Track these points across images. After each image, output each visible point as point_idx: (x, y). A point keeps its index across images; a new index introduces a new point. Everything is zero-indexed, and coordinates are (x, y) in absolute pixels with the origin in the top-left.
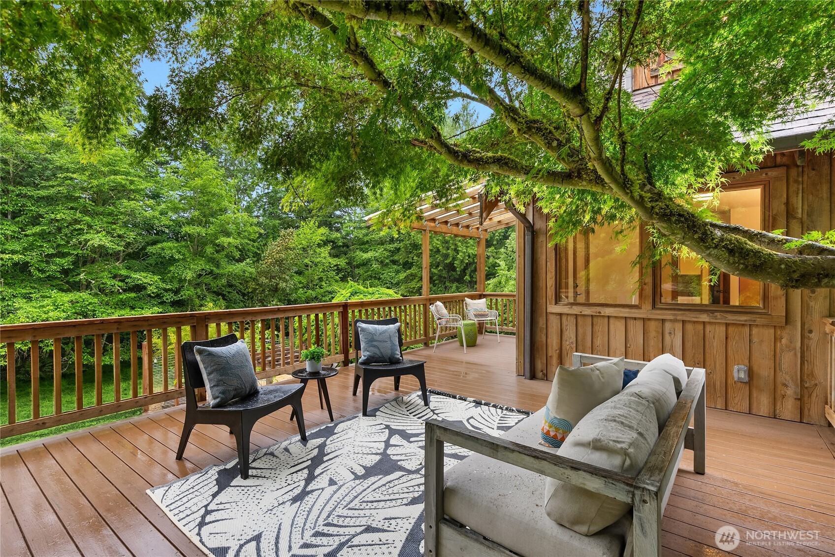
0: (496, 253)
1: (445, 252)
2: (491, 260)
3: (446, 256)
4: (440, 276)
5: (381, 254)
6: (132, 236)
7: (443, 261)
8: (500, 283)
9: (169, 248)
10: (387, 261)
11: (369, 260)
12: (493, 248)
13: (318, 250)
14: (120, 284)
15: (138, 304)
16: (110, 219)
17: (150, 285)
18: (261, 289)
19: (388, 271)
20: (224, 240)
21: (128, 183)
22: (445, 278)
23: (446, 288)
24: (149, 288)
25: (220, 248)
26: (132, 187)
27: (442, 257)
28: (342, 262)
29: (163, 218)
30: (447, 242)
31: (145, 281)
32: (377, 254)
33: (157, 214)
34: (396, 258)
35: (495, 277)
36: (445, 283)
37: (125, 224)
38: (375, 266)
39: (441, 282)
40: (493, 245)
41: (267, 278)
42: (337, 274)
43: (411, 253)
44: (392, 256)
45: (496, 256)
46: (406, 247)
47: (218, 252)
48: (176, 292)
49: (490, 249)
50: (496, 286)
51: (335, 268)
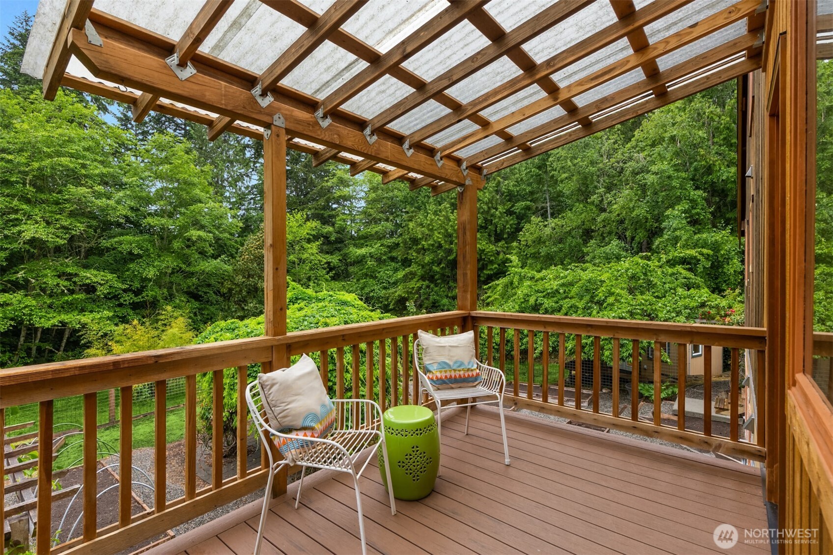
0: (507, 248)
1: (447, 247)
2: (501, 256)
3: (450, 251)
4: (443, 275)
5: (377, 249)
6: (80, 227)
7: (447, 257)
8: (512, 283)
9: (128, 242)
10: (384, 257)
11: (364, 257)
12: (503, 242)
13: (307, 245)
14: (66, 283)
15: (89, 306)
16: (54, 208)
17: (101, 285)
18: (238, 289)
19: (385, 268)
20: (194, 233)
21: (78, 167)
22: (448, 277)
23: (449, 288)
24: (99, 288)
25: (189, 243)
26: (83, 172)
27: (445, 253)
28: (334, 259)
29: (120, 207)
30: (450, 236)
31: (95, 280)
32: (373, 250)
33: (112, 202)
34: (394, 254)
35: (505, 276)
36: (448, 283)
37: (72, 214)
38: (370, 263)
39: (443, 281)
40: (504, 239)
41: (244, 277)
42: (328, 273)
43: (410, 248)
44: (390, 252)
45: (507, 252)
46: (405, 242)
47: (188, 247)
48: (137, 293)
49: (500, 244)
50: (506, 286)
51: (326, 266)
